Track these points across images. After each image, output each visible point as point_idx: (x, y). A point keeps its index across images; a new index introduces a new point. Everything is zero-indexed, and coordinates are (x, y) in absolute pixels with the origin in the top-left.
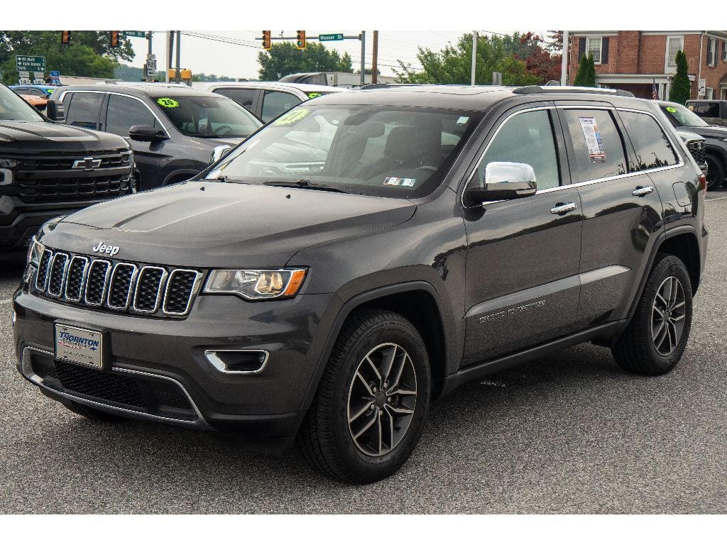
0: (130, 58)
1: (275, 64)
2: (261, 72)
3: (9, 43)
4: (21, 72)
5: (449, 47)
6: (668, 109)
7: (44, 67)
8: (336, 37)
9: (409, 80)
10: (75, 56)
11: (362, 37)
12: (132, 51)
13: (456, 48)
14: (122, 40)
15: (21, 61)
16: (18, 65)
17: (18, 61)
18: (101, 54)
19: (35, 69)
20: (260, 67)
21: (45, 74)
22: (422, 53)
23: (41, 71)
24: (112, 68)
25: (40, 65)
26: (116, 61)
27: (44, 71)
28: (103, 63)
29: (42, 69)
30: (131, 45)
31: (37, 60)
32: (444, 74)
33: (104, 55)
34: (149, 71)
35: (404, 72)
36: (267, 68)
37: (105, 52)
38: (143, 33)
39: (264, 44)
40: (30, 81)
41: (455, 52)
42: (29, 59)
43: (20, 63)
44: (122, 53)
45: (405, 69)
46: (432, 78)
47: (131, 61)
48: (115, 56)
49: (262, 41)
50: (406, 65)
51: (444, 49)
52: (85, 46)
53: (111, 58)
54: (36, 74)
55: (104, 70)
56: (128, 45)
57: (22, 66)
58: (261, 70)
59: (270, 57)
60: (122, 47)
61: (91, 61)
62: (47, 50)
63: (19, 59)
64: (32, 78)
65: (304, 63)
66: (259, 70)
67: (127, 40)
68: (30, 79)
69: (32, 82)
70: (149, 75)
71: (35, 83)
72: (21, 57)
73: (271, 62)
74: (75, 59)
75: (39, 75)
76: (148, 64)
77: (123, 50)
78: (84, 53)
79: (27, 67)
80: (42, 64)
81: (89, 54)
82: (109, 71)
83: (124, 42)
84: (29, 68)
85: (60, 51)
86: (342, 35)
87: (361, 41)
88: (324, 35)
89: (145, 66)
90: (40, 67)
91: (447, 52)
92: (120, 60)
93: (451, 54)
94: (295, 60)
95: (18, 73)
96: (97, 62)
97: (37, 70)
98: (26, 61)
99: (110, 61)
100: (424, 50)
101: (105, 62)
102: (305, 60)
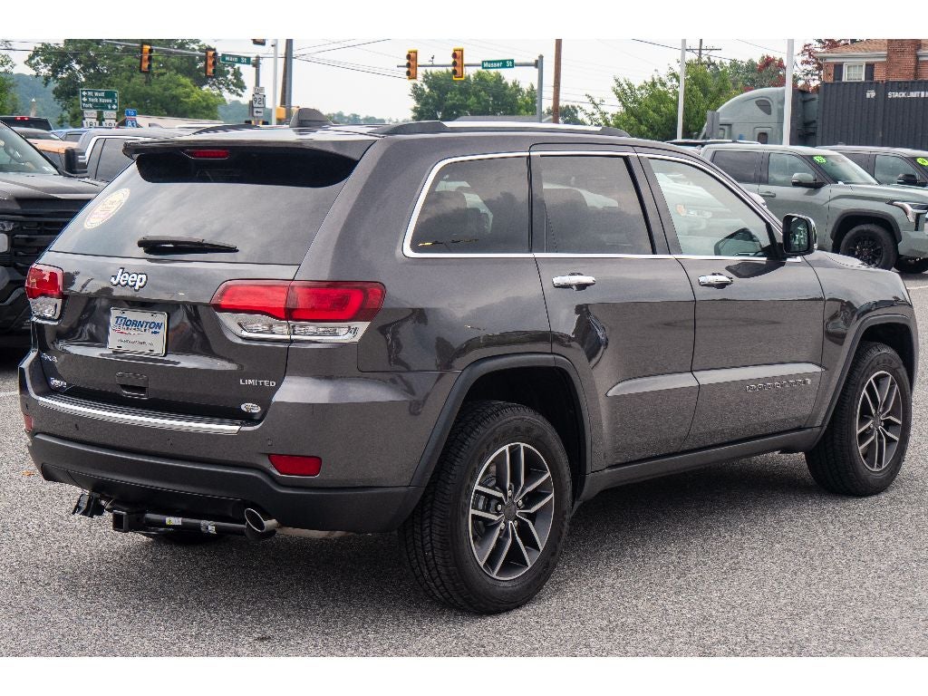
0: (240, 92)
1: (434, 99)
2: (415, 110)
3: (79, 71)
4: (86, 111)
5: (656, 77)
6: (919, 161)
7: (116, 104)
8: (504, 64)
9: (601, 121)
10: (165, 89)
11: (539, 64)
12: (242, 82)
13: (664, 79)
14: (229, 68)
15: (87, 96)
16: (83, 102)
17: (83, 96)
18: (201, 86)
19: (104, 107)
20: (413, 103)
21: (117, 113)
22: (620, 85)
23: (112, 109)
24: (215, 106)
25: (111, 101)
26: (221, 96)
27: (116, 109)
28: (203, 98)
29: (114, 107)
30: (241, 74)
31: (109, 95)
32: (647, 112)
33: (205, 88)
34: (255, 110)
35: (595, 111)
36: (424, 104)
37: (206, 83)
38: (248, 59)
39: (408, 73)
40: (98, 122)
41: (664, 85)
42: (96, 94)
43: (85, 99)
44: (229, 85)
45: (596, 105)
46: (632, 118)
47: (240, 96)
48: (219, 88)
49: (406, 69)
50: (597, 101)
51: (649, 80)
52: (180, 76)
53: (214, 92)
54: (106, 114)
55: (204, 108)
56: (237, 74)
57: (87, 102)
58: (415, 108)
59: (427, 90)
60: (229, 77)
61: (188, 96)
62: (129, 80)
63: (84, 93)
64: (100, 119)
65: (473, 99)
66: (413, 107)
67: (236, 67)
68: (97, 119)
69: (101, 124)
70: (255, 114)
71: (104, 125)
72: (86, 91)
73: (429, 96)
74: (167, 93)
75: (110, 115)
76: (255, 99)
77: (230, 80)
78: (179, 85)
79: (95, 104)
80: (114, 101)
81: (185, 86)
82: (211, 109)
83: (231, 70)
84: (96, 106)
85: (146, 83)
86: (512, 61)
87: (537, 70)
88: (489, 62)
89: (251, 102)
90: (112, 105)
91: (654, 84)
92: (226, 94)
93: (659, 86)
94: (461, 94)
95: (82, 113)
96: (195, 96)
97: (107, 109)
98: (94, 97)
99: (213, 95)
100: (622, 81)
101: (206, 97)
102: (476, 95)
